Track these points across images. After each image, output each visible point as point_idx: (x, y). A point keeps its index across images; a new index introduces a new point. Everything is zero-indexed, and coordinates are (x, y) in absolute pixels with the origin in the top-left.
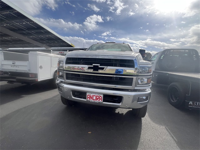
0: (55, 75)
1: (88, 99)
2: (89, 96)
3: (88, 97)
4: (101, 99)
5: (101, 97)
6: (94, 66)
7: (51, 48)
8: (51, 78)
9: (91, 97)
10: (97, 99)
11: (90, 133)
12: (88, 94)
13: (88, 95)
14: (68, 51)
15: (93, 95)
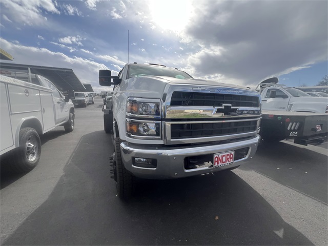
0: (22, 139)
1: (216, 163)
2: (216, 160)
3: (216, 162)
4: (232, 158)
5: (232, 154)
8: (14, 147)
9: (220, 160)
10: (227, 159)
11: (217, 218)
12: (215, 156)
13: (217, 157)
14: (29, 69)
15: (222, 155)
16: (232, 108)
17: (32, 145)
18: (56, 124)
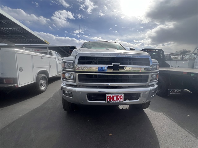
1: (108, 100)
2: (108, 98)
3: (108, 99)
4: (122, 98)
5: (122, 96)
6: (114, 65)
7: (16, 44)
8: (34, 82)
9: (111, 98)
10: (117, 99)
11: (110, 135)
12: (107, 95)
13: (108, 96)
15: (113, 95)
16: (120, 66)
17: (43, 82)
18: (57, 73)
